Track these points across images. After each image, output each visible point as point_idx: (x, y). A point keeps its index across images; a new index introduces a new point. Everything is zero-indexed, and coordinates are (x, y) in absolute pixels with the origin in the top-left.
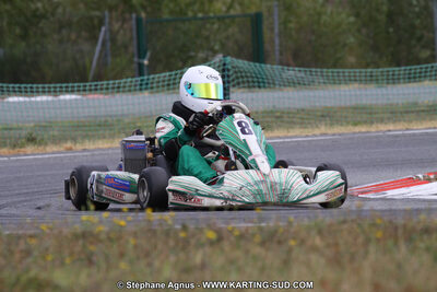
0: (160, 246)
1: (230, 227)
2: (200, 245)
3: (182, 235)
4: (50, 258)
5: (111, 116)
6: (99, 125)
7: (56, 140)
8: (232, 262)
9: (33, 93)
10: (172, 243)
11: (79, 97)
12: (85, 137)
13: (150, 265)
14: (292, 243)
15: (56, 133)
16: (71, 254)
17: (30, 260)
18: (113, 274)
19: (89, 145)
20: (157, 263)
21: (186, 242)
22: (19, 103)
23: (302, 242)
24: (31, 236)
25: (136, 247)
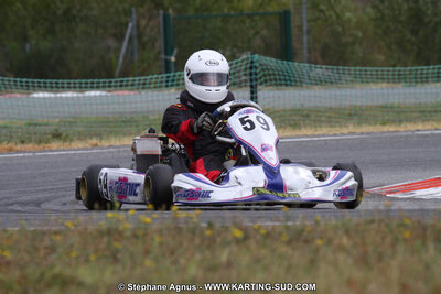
0: (185, 244)
1: (256, 226)
2: (229, 244)
3: (208, 233)
4: (74, 254)
5: (136, 112)
6: (125, 122)
7: (82, 137)
8: (257, 260)
9: (58, 88)
10: (197, 241)
11: (104, 93)
12: (110, 134)
13: (175, 262)
14: (319, 242)
15: (81, 129)
16: (96, 251)
17: (54, 256)
18: (138, 271)
19: (115, 142)
20: (182, 261)
21: (212, 240)
22: (44, 98)
23: (329, 242)
24: (56, 233)
25: (161, 244)
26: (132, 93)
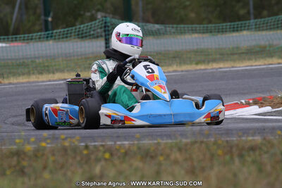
0: (70, 161)
1: (117, 147)
2: (98, 160)
3: (85, 152)
5: (26, 58)
6: (19, 65)
8: (120, 173)
10: (78, 158)
12: (10, 73)
13: (65, 175)
14: (161, 158)
16: (10, 167)
18: (39, 182)
19: (13, 80)
20: (69, 173)
21: (88, 155)
23: (168, 156)
25: (54, 161)
26: (24, 44)
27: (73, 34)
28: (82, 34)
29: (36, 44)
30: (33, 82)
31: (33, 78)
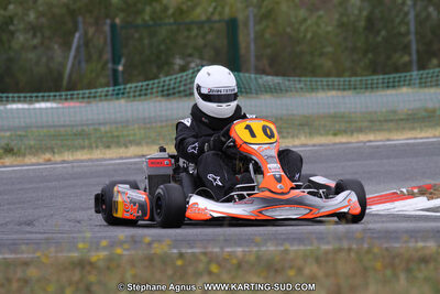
2: (198, 275)
3: (179, 263)
4: (50, 289)
5: (87, 125)
6: (76, 135)
10: (170, 272)
12: (62, 146)
14: (291, 273)
15: (32, 143)
16: (70, 284)
17: (27, 289)
19: (68, 156)
21: (183, 271)
25: (134, 277)
26: (84, 105)
27: (154, 90)
28: (168, 90)
29: (100, 104)
30: (97, 160)
31: (97, 154)
